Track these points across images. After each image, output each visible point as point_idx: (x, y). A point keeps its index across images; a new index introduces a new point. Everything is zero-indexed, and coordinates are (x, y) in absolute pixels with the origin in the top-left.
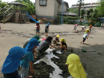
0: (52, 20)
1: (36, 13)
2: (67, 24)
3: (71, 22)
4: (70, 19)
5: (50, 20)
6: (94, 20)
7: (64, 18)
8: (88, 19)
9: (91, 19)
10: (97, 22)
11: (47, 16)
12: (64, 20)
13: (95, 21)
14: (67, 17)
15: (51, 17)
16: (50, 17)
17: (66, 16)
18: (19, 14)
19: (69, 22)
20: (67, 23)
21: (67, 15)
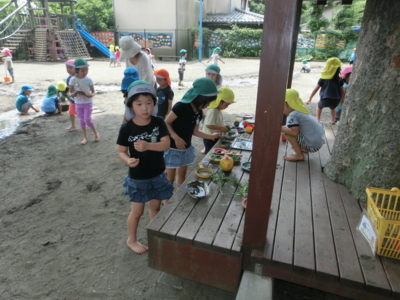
0: (170, 45)
1: (118, 23)
2: (232, 57)
3: (248, 50)
4: (243, 37)
5: (163, 47)
6: (337, 35)
7: (222, 36)
8: (313, 35)
9: (324, 35)
10: (347, 42)
11: (151, 32)
12: (221, 43)
13: (341, 38)
14: (231, 32)
15: (165, 36)
16: (160, 34)
17: (230, 29)
18: (45, 30)
19: (239, 50)
20: (230, 53)
21: (234, 23)
